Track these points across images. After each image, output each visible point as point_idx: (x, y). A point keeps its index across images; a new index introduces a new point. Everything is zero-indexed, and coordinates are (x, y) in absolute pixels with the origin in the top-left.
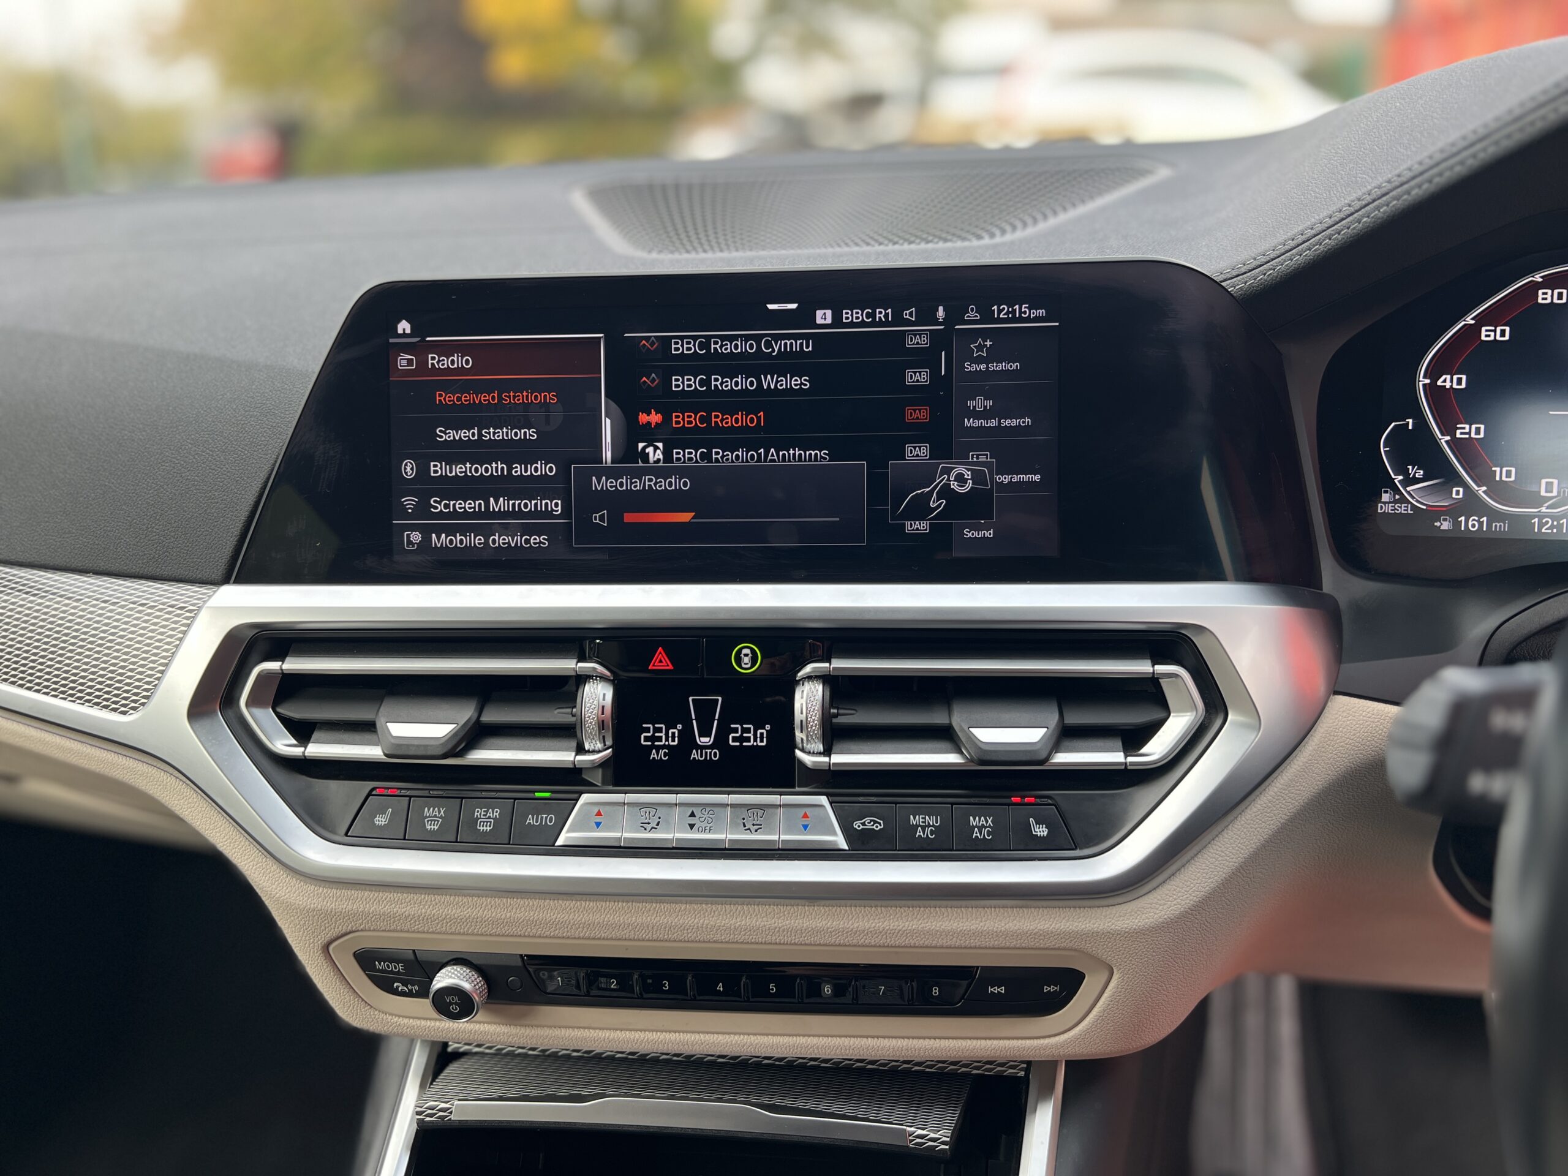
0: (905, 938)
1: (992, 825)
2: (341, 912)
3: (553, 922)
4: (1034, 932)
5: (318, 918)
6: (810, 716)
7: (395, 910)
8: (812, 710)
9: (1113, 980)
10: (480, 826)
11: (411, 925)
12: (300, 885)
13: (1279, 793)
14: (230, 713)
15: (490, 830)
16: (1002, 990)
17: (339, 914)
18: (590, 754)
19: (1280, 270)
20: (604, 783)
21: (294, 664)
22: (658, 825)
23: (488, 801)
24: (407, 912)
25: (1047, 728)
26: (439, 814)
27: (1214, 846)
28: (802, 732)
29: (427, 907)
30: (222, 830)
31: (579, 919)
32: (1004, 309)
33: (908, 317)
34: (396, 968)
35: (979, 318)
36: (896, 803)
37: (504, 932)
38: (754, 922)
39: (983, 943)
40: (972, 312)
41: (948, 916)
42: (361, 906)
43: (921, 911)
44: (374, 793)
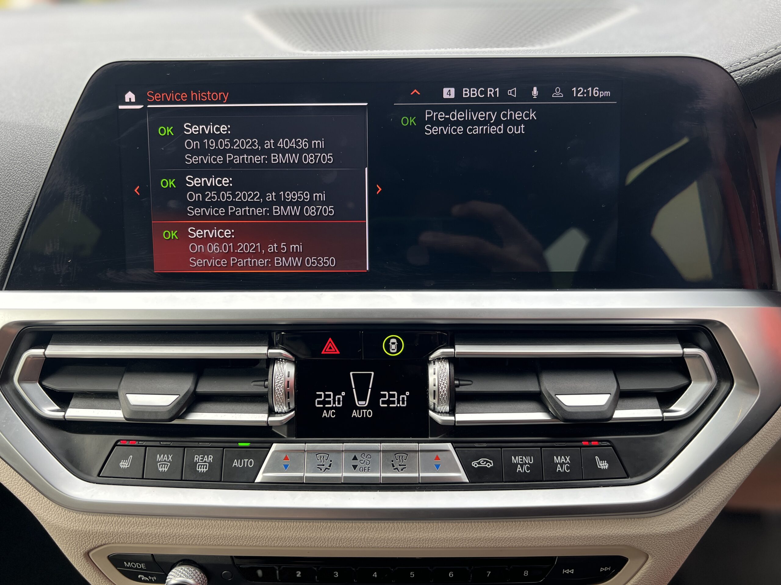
0: (509, 542)
1: (569, 462)
2: (97, 532)
3: (255, 537)
4: (600, 536)
5: (80, 536)
6: (440, 388)
7: (137, 530)
8: (442, 383)
9: (647, 562)
10: (198, 469)
11: (149, 540)
12: (65, 513)
13: (765, 436)
14: (7, 387)
15: (206, 471)
16: (572, 571)
17: (95, 533)
18: (278, 415)
20: (289, 436)
21: (54, 351)
22: (330, 466)
23: (204, 450)
24: (146, 532)
25: (610, 394)
26: (168, 459)
27: (722, 474)
28: (434, 399)
29: (161, 528)
30: (5, 471)
31: (274, 535)
32: (581, 90)
33: (511, 94)
34: (139, 566)
35: (562, 96)
36: (501, 447)
37: (219, 543)
38: (402, 535)
39: (563, 544)
40: (558, 92)
41: (540, 527)
42: (112, 528)
43: (521, 525)
44: (119, 443)
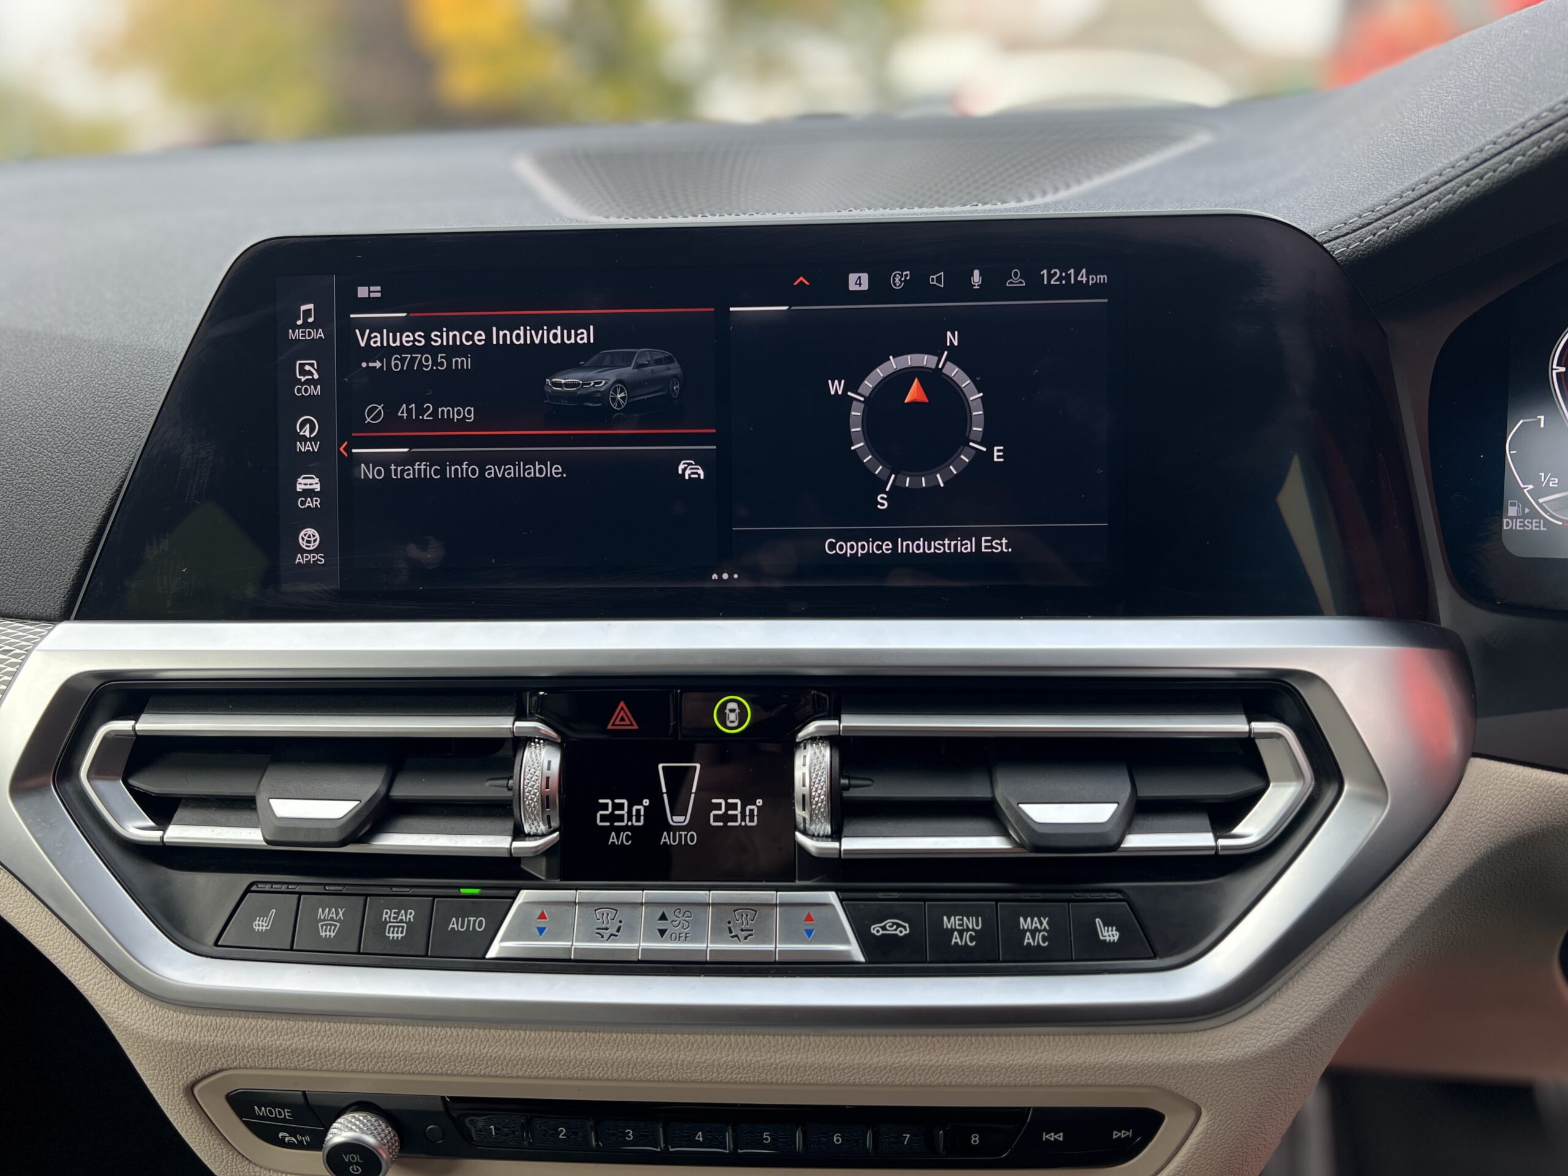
0: (938, 1075)
1: (1048, 928)
2: (208, 1046)
3: (484, 1057)
4: (1104, 1065)
5: (178, 1053)
6: (814, 789)
7: (278, 1042)
8: (817, 781)
9: (1200, 1123)
10: (389, 933)
11: (299, 1061)
12: (154, 1010)
13: (1408, 884)
14: (68, 787)
15: (402, 937)
16: (1060, 1137)
17: (205, 1048)
18: (531, 838)
19: (1397, 228)
20: (549, 876)
21: (150, 724)
22: (618, 931)
23: (399, 900)
24: (294, 1045)
25: (1118, 803)
26: (336, 917)
27: (1329, 953)
28: (804, 809)
29: (319, 1039)
30: (55, 937)
31: (518, 1053)
32: (1055, 273)
33: (935, 283)
34: (280, 1114)
35: (1024, 285)
36: (925, 900)
37: (420, 1070)
38: (743, 1057)
39: (1038, 1080)
40: (1016, 276)
41: (994, 1046)
42: (234, 1038)
43: (959, 1042)
44: (254, 888)
